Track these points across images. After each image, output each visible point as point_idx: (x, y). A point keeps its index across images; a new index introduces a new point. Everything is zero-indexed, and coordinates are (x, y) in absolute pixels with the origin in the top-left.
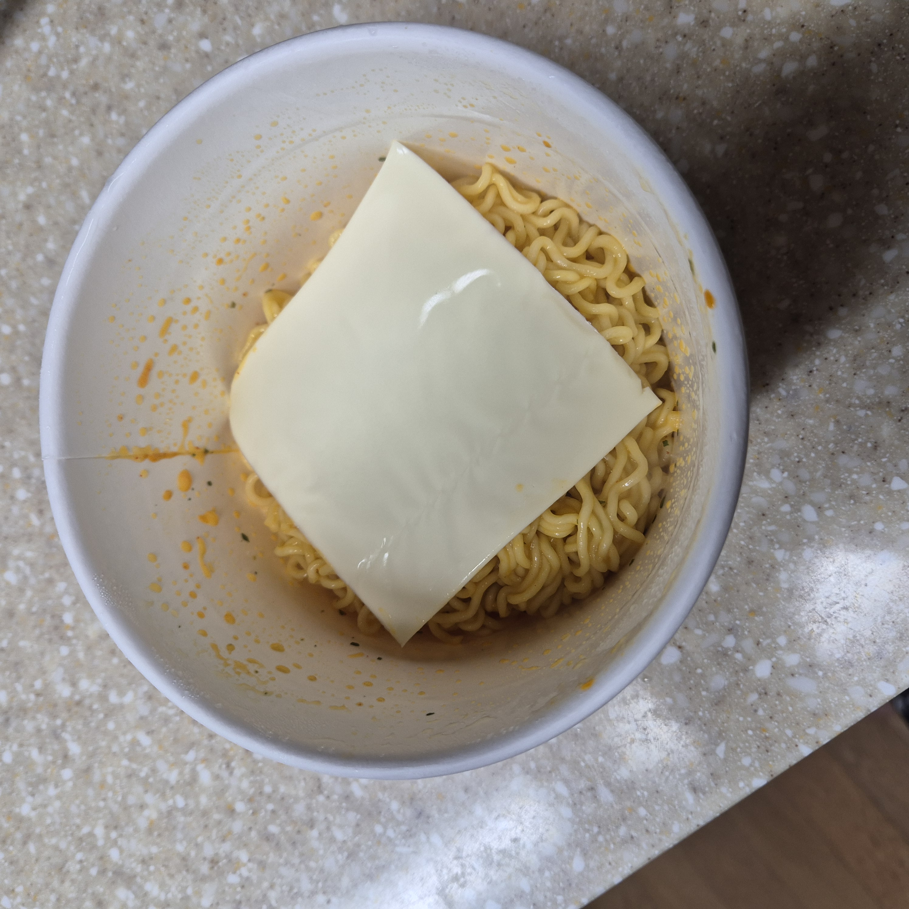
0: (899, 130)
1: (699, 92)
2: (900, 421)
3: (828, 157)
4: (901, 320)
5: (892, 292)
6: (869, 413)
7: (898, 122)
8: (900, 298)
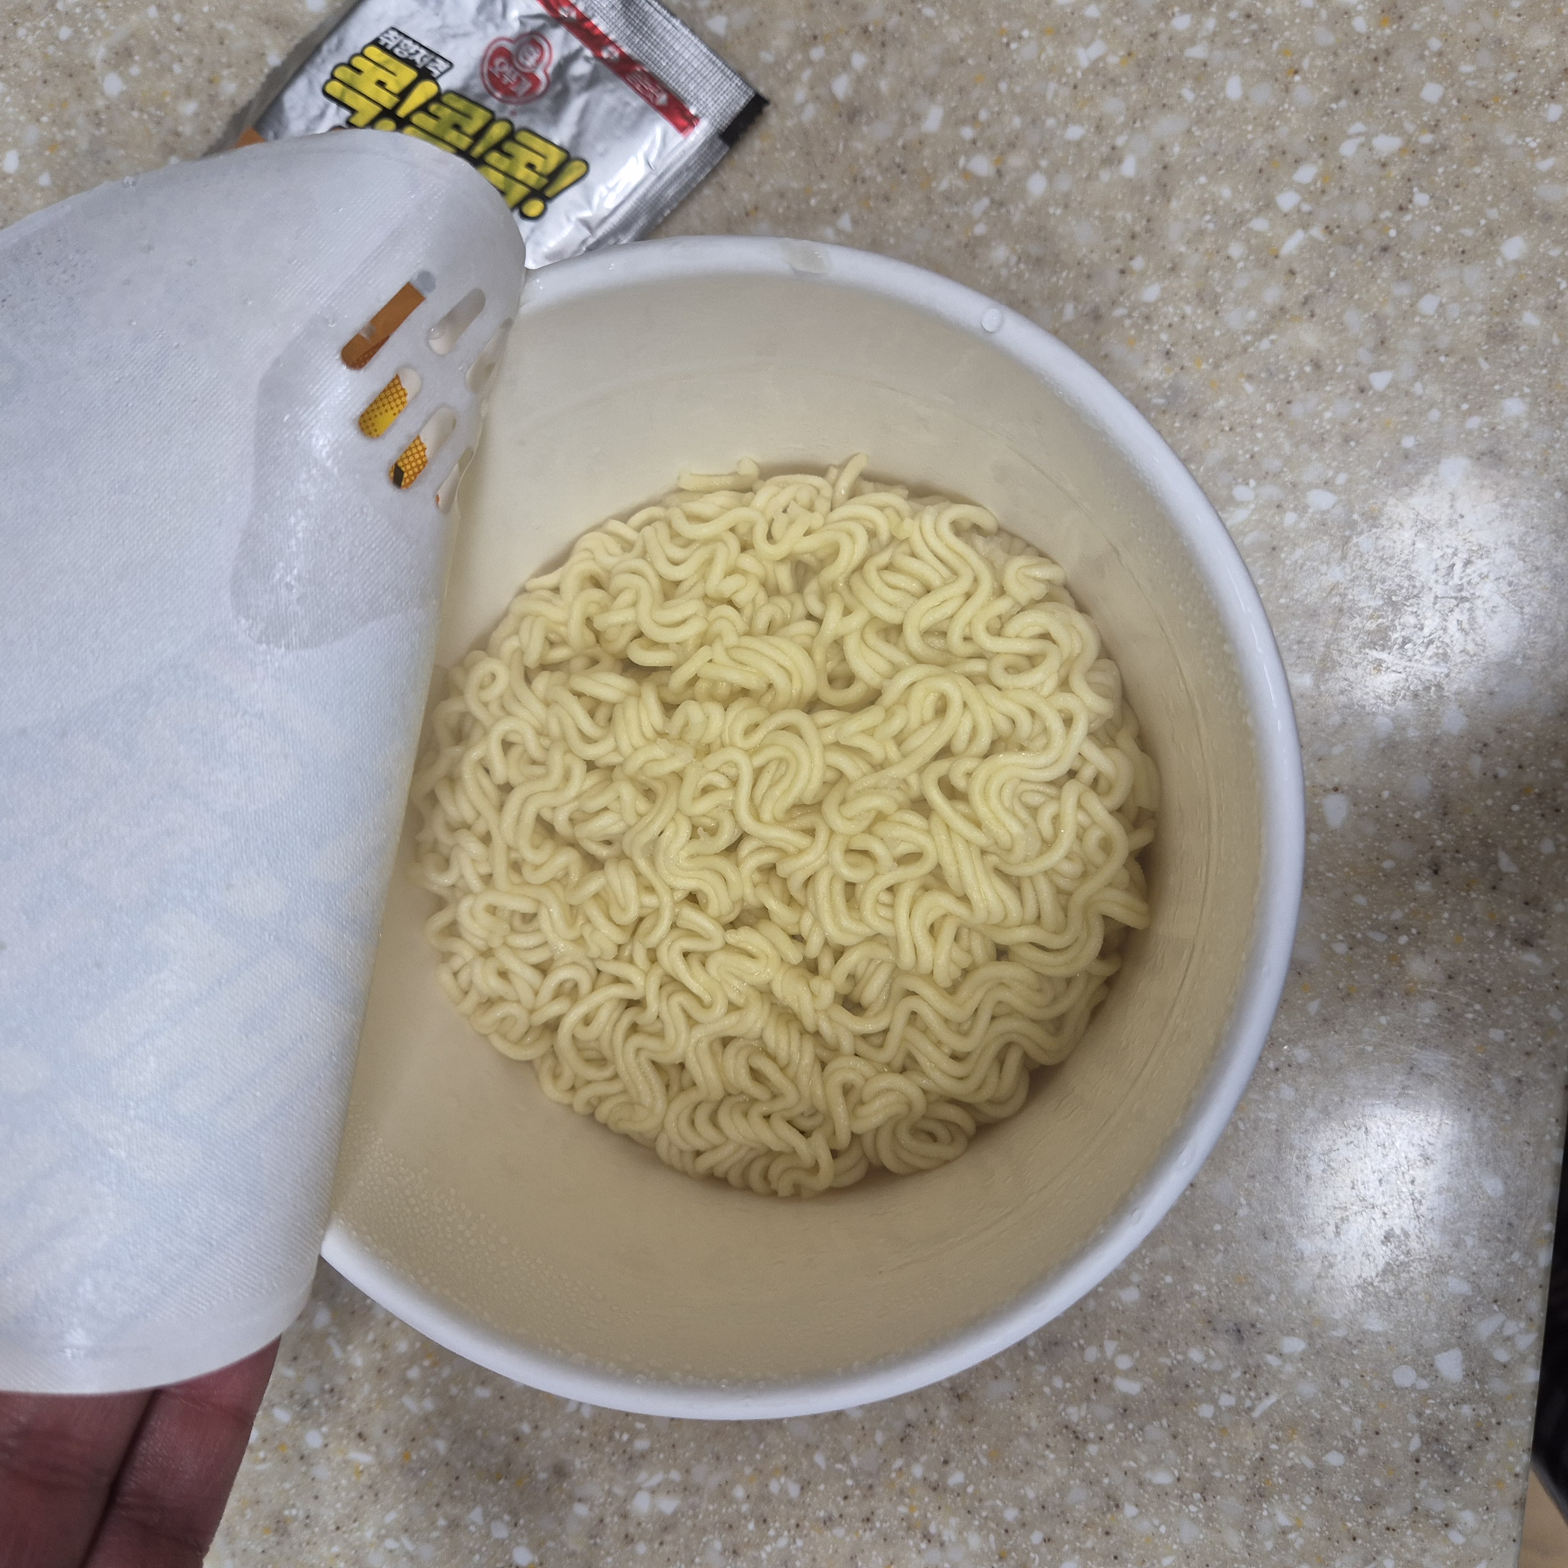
0: (1014, 46)
1: (767, 188)
2: (1312, 316)
3: (968, 133)
4: (1208, 217)
5: (1169, 201)
6: (1273, 337)
7: (1005, 40)
8: (1183, 197)
